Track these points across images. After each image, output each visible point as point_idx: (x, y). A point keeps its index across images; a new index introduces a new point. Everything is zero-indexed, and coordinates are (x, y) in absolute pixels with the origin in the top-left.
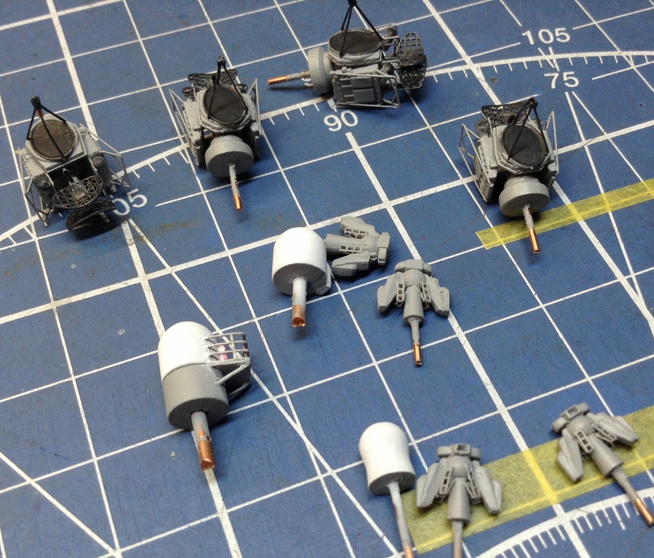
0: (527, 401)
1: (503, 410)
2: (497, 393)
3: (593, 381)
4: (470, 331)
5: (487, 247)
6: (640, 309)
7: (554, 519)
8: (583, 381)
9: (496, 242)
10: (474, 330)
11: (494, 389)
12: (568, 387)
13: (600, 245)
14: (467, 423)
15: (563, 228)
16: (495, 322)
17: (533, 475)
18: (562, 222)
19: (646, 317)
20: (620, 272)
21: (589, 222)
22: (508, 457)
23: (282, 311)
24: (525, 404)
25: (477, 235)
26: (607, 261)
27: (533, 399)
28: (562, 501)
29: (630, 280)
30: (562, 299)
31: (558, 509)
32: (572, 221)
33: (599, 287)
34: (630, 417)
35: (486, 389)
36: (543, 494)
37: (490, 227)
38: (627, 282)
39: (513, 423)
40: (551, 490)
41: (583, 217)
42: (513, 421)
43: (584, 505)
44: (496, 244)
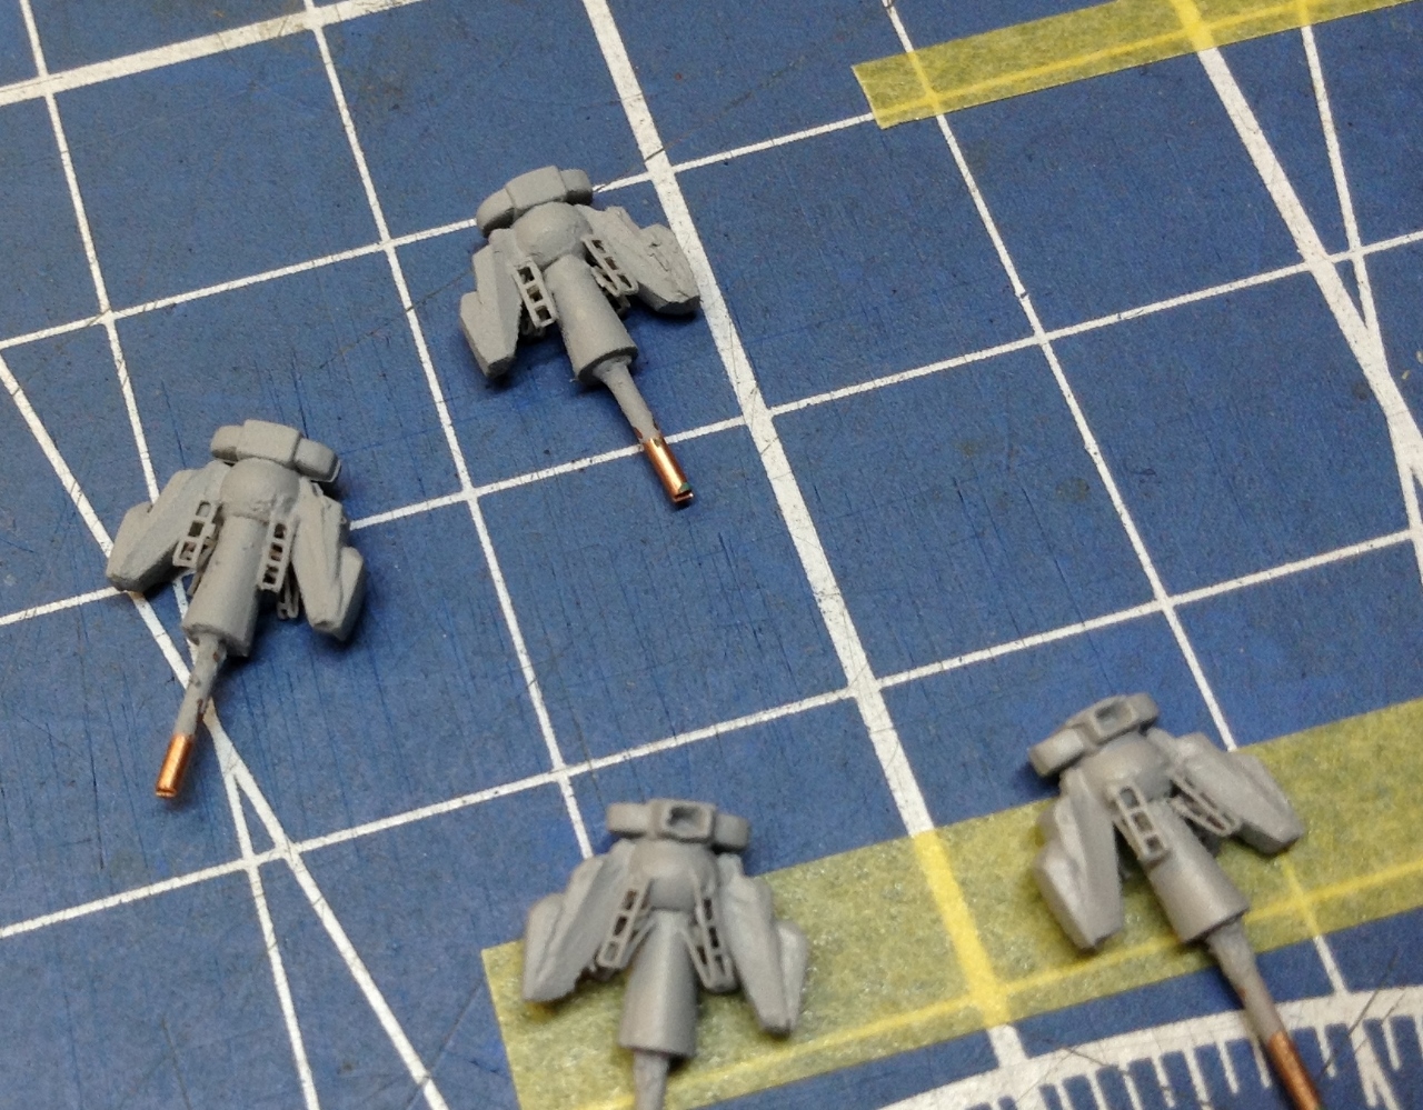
0: (948, 665)
1: (865, 689)
2: (851, 628)
3: (1181, 611)
4: (792, 407)
5: (885, 119)
6: (1367, 372)
7: (989, 1075)
8: (1146, 609)
9: (915, 104)
10: (803, 403)
11: (846, 612)
12: (1092, 624)
13: (1260, 138)
14: (741, 723)
15: (1144, 70)
16: (879, 383)
17: (937, 921)
18: (1146, 50)
19: (1382, 404)
20: (1315, 240)
21: (1235, 55)
22: (860, 852)
23: (193, 295)
24: (943, 673)
25: (857, 75)
26: (1276, 197)
27: (969, 659)
28: (1021, 1016)
29: (1346, 271)
30: (1112, 319)
31: (1006, 1042)
32: (1176, 46)
33: (1241, 284)
34: (1286, 747)
35: (818, 609)
36: (961, 989)
37: (901, 49)
38: (1334, 274)
39: (892, 736)
40: (990, 977)
41: (1215, 34)
42: (896, 727)
43: (1096, 1036)
44: (914, 112)
